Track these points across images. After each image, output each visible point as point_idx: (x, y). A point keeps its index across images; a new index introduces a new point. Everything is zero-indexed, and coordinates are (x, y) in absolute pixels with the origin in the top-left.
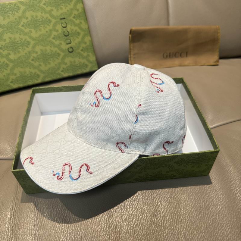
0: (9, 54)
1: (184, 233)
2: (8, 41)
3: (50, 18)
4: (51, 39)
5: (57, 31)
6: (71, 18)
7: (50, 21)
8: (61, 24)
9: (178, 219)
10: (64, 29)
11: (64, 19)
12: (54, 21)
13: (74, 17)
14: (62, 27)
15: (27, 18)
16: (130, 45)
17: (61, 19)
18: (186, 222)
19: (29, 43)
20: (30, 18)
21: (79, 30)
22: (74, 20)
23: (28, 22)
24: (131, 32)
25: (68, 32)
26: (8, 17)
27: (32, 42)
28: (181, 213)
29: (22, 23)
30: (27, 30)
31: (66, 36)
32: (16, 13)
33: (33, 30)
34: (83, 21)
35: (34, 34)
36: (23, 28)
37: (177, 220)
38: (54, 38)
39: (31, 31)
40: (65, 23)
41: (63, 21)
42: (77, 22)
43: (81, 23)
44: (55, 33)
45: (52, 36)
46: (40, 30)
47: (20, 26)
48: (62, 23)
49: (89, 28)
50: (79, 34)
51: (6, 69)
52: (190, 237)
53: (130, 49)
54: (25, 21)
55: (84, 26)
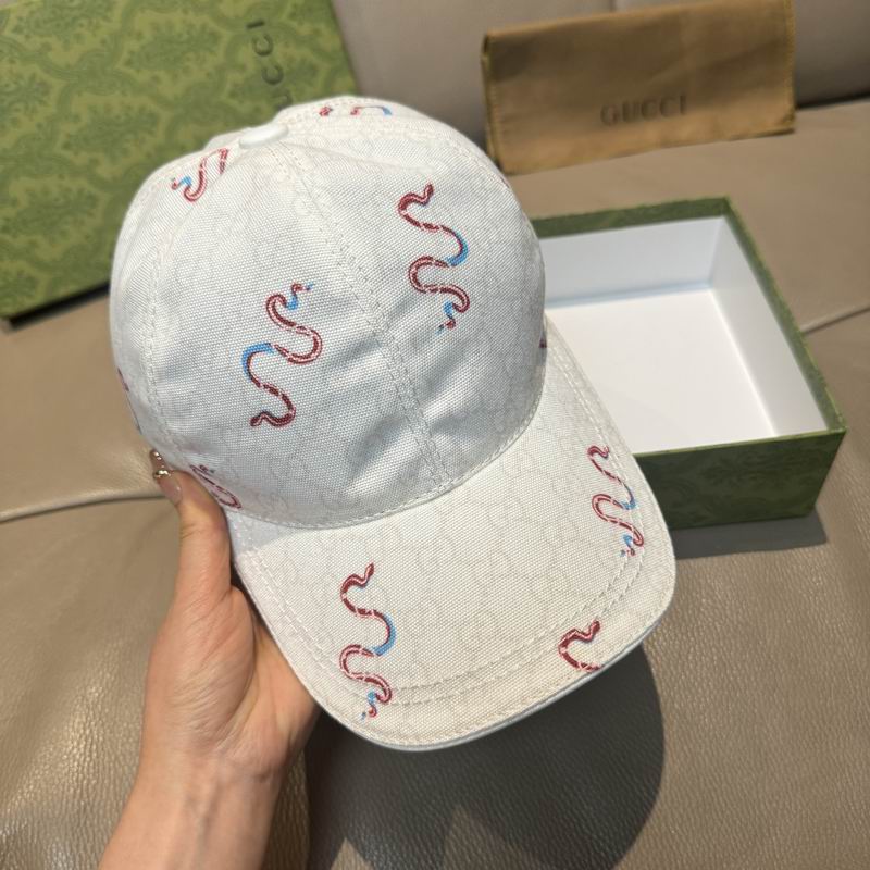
0: (95, 162)
1: (713, 660)
2: (86, 118)
3: (212, 25)
4: (224, 97)
5: (243, 68)
6: (284, 18)
7: (215, 37)
8: (250, 45)
9: (690, 621)
10: (265, 59)
11: (260, 24)
12: (226, 35)
13: (293, 16)
14: (256, 55)
15: (139, 36)
16: (487, 89)
17: (251, 26)
18: (716, 628)
19: (154, 119)
20: (148, 35)
21: (313, 59)
22: (294, 24)
23: (143, 47)
24: (488, 45)
25: (278, 68)
26: (79, 37)
27: (165, 116)
28: (701, 604)
29: (125, 55)
30: (143, 77)
31: (273, 82)
32: (102, 23)
33: (162, 74)
34: (322, 27)
35: (170, 88)
36: (131, 71)
37: (687, 626)
38: (233, 95)
39: (156, 79)
40: (267, 38)
41: (258, 32)
42: (305, 29)
43: (317, 32)
44: (234, 77)
45: (228, 87)
46: (186, 71)
47: (120, 66)
48: (255, 41)
49: (344, 47)
50: (313, 70)
51: (91, 215)
52: (732, 669)
53: (489, 104)
54: (132, 45)
55: (329, 41)
